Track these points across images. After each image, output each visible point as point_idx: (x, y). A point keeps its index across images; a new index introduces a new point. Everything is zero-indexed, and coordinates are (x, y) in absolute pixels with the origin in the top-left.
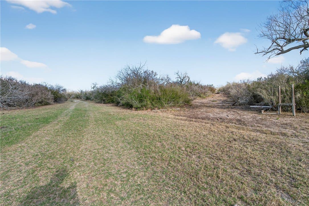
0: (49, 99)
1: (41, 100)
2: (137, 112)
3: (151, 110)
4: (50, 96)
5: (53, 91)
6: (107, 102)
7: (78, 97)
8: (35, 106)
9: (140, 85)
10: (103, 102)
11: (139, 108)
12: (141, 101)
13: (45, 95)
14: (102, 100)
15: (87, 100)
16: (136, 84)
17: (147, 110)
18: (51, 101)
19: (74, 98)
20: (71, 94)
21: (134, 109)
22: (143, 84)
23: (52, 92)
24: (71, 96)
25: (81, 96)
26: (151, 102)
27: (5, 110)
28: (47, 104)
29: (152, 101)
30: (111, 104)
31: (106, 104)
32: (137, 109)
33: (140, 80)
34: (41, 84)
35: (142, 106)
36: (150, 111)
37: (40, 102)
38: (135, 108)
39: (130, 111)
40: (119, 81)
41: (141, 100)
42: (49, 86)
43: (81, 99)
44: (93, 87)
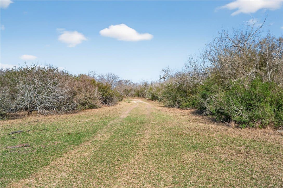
0: (95, 99)
1: (84, 100)
2: (239, 133)
3: (275, 128)
4: (97, 93)
5: (102, 86)
6: (185, 104)
7: (140, 94)
8: (75, 109)
9: (249, 70)
10: (177, 105)
11: (245, 122)
12: (249, 107)
13: (90, 92)
14: (176, 101)
15: (152, 100)
16: (240, 69)
17: (264, 128)
18: (98, 102)
19: (133, 96)
20: (129, 89)
21: (233, 124)
22: (257, 68)
23: (100, 88)
24: (129, 92)
25: (143, 93)
26: (274, 110)
27: (43, 115)
28: (93, 107)
29: (276, 109)
30: (191, 108)
31: (182, 108)
32: (240, 124)
33: (250, 60)
34: (87, 75)
35: (251, 119)
36: (271, 131)
37: (83, 105)
38: (235, 122)
39: (224, 127)
40: (209, 64)
41: (251, 105)
42: (97, 78)
43: (144, 97)
44: (162, 76)
